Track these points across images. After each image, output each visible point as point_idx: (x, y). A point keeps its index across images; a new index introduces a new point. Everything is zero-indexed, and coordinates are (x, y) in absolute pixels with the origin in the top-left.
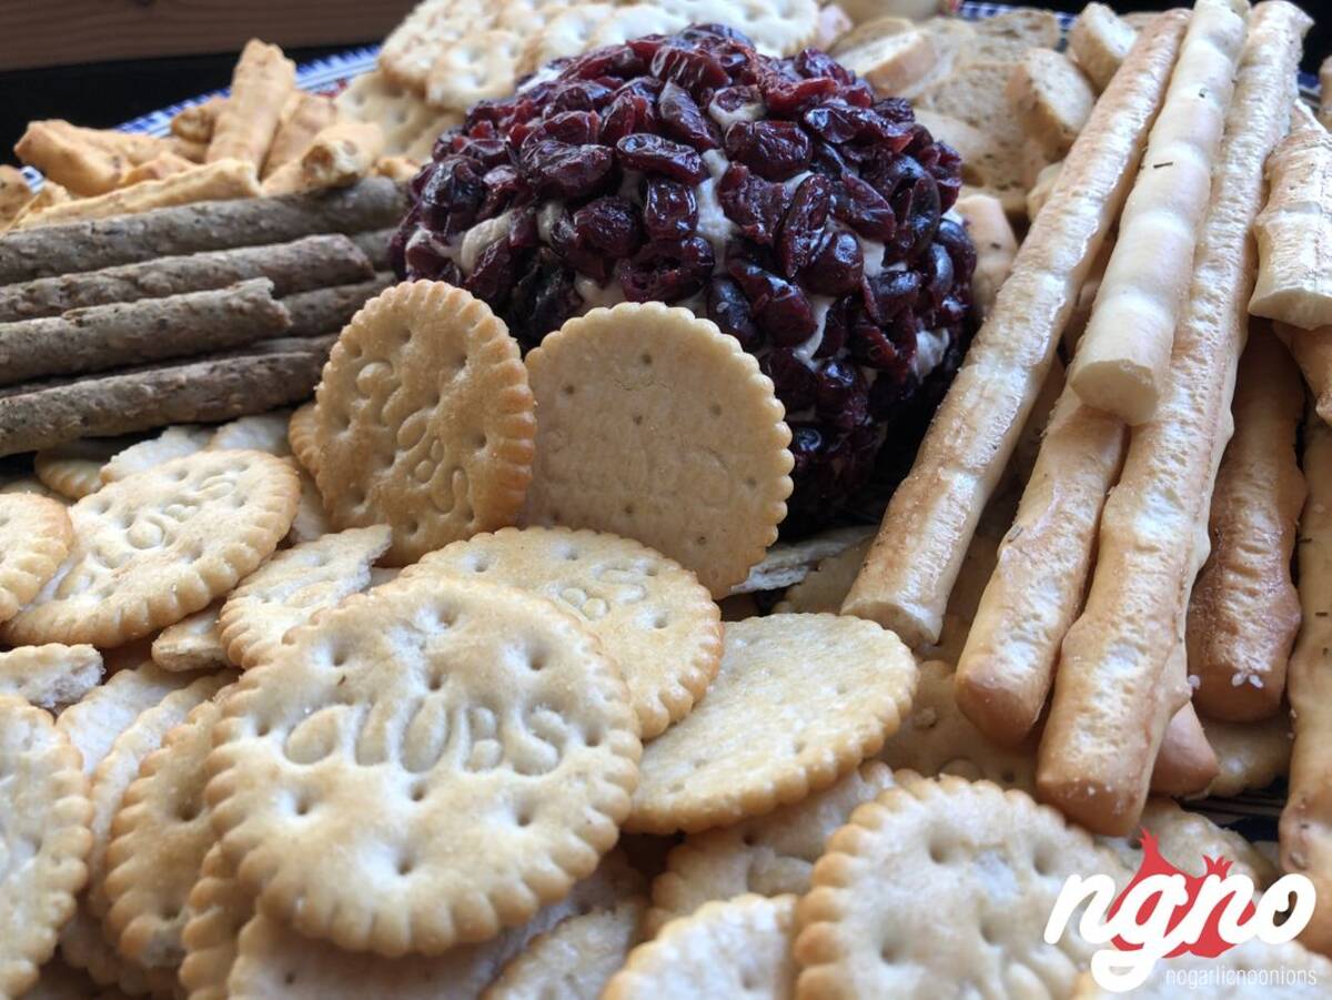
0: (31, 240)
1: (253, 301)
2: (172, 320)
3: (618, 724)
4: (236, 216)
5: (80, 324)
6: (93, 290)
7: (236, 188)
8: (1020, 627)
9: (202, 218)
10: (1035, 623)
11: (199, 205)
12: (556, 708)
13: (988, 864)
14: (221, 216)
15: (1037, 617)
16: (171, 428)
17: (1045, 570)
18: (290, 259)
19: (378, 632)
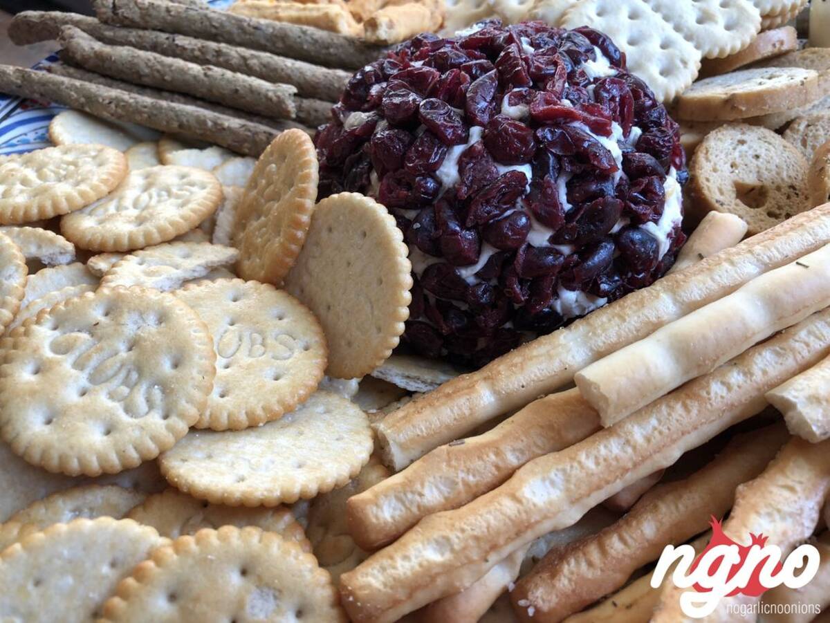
0: (219, 19)
1: (278, 97)
2: (241, 91)
3: (182, 416)
4: (320, 41)
5: (206, 75)
6: (226, 58)
7: (330, 24)
8: (405, 494)
9: (302, 35)
10: (417, 498)
11: (305, 27)
12: (163, 391)
13: (264, 594)
14: (312, 39)
15: (421, 495)
16: (215, 147)
17: (451, 473)
18: (319, 79)
19: (126, 310)
